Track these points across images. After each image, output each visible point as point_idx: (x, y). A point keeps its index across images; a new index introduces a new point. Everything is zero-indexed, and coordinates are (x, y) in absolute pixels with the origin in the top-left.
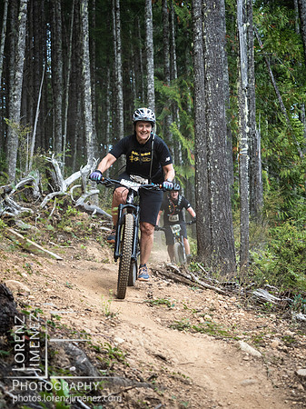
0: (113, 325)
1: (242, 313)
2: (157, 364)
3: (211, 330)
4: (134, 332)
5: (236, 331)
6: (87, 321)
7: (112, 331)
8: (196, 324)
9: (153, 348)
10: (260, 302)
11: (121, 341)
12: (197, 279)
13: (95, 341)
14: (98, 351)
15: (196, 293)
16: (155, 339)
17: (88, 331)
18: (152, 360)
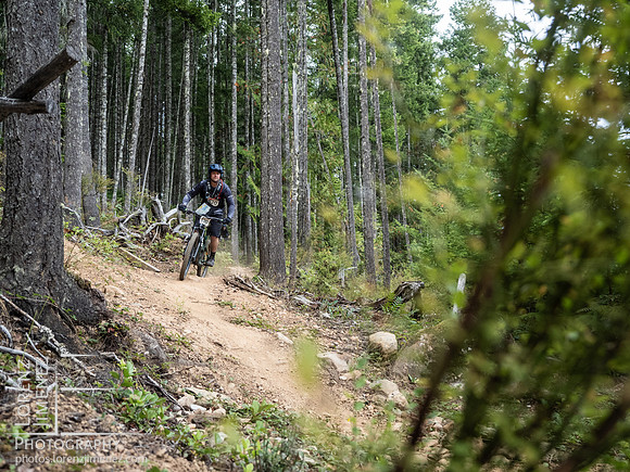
0: (185, 320)
1: (285, 312)
2: (215, 349)
3: (260, 325)
4: (200, 325)
5: (279, 325)
6: (164, 317)
7: (183, 325)
8: (250, 320)
9: (213, 338)
10: (299, 304)
11: (189, 332)
12: (256, 287)
13: (168, 332)
14: (169, 340)
15: (254, 297)
16: (215, 330)
17: (163, 324)
18: (211, 346)
